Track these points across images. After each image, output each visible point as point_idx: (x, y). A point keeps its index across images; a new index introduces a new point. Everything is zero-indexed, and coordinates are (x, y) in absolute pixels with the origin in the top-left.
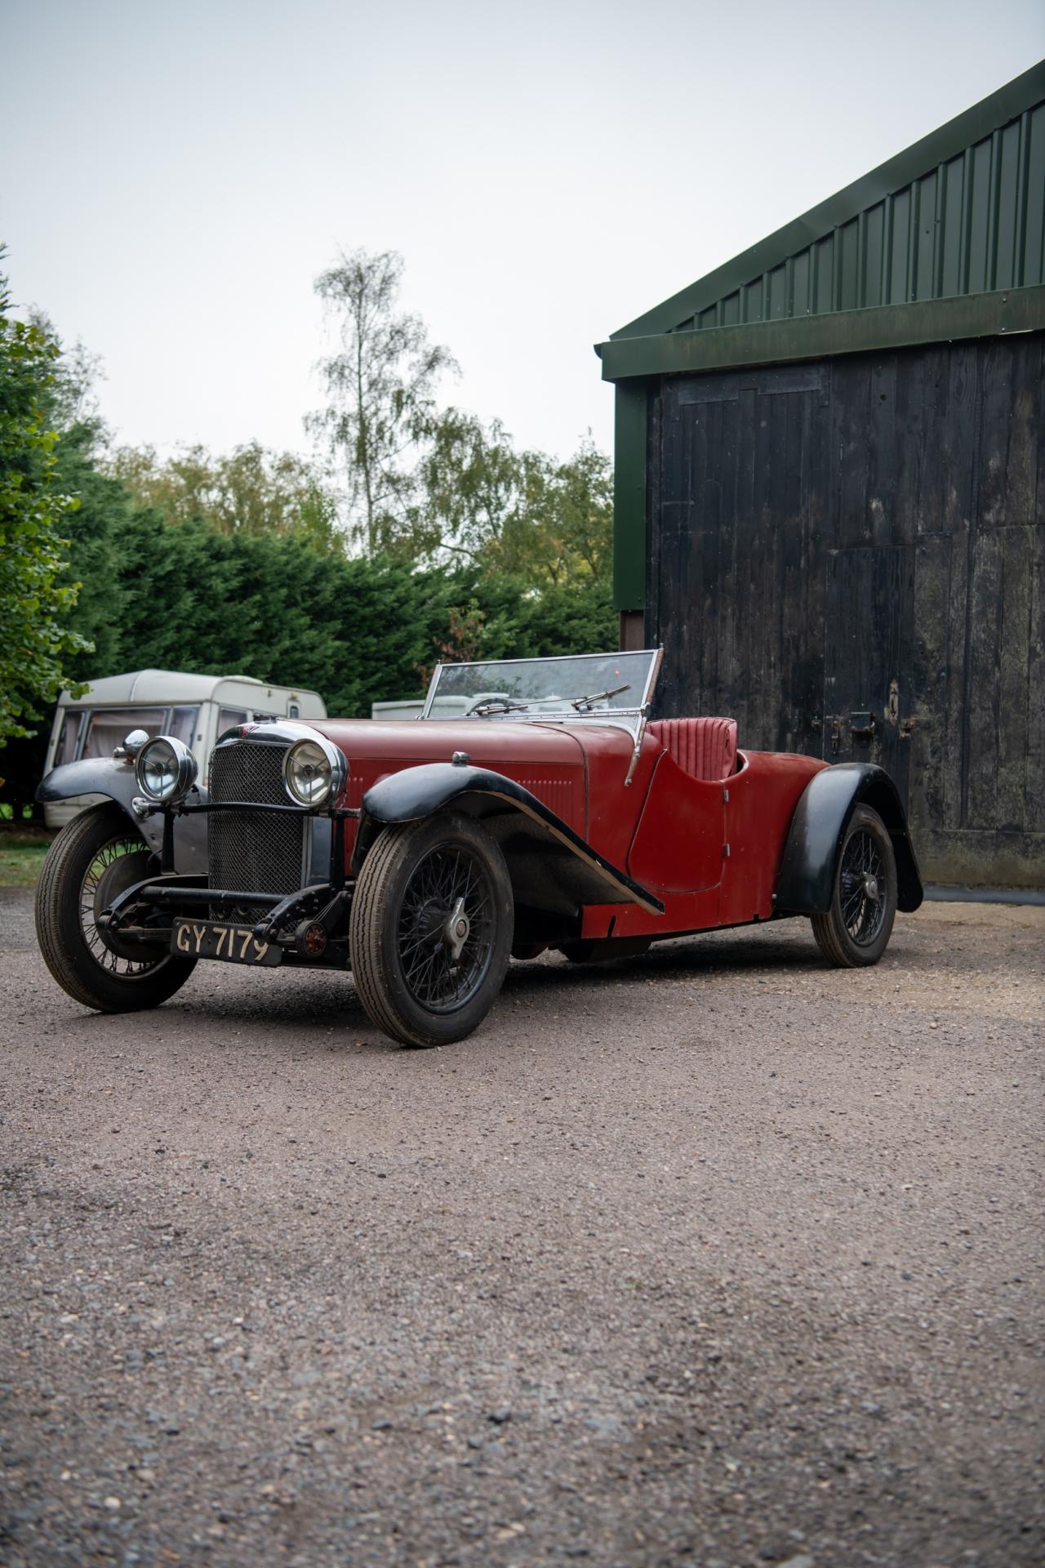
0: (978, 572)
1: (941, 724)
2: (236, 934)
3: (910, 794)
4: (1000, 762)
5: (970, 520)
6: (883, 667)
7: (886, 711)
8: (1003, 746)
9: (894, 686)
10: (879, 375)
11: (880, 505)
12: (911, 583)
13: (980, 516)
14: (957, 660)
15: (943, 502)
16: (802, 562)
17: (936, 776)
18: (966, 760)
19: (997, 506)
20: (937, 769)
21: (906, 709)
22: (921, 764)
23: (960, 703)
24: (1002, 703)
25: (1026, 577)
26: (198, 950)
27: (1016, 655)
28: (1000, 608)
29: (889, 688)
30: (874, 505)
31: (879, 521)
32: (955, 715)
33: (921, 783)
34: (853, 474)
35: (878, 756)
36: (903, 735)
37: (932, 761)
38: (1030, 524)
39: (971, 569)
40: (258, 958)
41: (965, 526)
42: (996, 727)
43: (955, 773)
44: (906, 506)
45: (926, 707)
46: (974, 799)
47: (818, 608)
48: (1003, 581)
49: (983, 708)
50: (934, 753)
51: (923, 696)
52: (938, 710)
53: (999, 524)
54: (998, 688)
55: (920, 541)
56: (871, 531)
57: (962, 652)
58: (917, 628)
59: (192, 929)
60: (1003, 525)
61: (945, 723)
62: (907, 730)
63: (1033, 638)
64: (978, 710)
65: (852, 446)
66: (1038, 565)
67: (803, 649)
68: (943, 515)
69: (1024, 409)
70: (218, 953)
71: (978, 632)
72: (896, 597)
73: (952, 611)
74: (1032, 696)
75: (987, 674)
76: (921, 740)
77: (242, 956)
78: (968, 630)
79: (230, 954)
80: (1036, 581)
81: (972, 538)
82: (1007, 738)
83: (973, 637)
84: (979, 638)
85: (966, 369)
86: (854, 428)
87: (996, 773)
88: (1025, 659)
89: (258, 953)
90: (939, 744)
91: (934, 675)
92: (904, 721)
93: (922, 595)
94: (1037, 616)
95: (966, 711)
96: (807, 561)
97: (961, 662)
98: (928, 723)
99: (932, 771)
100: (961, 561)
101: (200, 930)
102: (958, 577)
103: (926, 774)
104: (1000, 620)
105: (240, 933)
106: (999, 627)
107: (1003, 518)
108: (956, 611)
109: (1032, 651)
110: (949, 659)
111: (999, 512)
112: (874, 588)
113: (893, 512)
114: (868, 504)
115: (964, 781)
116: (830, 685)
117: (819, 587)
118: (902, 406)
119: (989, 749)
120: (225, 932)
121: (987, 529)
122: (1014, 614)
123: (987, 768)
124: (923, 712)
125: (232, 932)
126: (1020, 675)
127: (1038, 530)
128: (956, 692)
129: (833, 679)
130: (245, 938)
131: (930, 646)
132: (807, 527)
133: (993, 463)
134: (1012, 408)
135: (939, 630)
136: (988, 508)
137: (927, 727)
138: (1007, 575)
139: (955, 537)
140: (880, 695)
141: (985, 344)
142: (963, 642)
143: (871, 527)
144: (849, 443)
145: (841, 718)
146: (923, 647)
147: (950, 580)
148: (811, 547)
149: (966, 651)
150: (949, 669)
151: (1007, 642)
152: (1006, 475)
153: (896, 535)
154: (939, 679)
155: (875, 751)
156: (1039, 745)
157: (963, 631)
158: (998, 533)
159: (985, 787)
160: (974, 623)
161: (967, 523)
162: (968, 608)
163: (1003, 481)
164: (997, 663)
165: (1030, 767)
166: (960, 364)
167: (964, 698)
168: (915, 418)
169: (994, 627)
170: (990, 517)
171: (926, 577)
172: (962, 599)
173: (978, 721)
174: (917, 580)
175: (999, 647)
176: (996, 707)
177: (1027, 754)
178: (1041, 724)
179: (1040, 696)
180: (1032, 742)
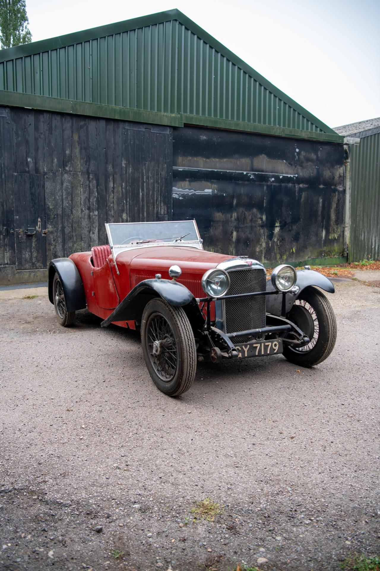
0: (65, 185)
1: (56, 232)
2: (264, 345)
3: (47, 254)
4: (74, 243)
5: (61, 168)
6: (35, 213)
7: (37, 227)
8: (75, 238)
9: (39, 220)
10: (28, 117)
11: (31, 160)
12: (44, 187)
13: (64, 168)
14: (60, 212)
15: (52, 162)
16: (3, 176)
17: (55, 248)
18: (64, 242)
19: (69, 165)
20: (55, 246)
21: (44, 227)
22: (50, 244)
23: (61, 225)
24: (74, 225)
25: (79, 188)
26: (246, 355)
27: (77, 211)
28: (72, 196)
29: (38, 220)
30: (29, 160)
31: (31, 165)
32: (60, 229)
33: (50, 250)
34: (20, 148)
35: (35, 242)
36: (43, 235)
37: (54, 243)
38: (80, 172)
39: (62, 184)
40: (275, 351)
41: (60, 171)
42: (73, 232)
43: (61, 246)
44: (40, 161)
45: (51, 226)
46: (67, 254)
47: (10, 192)
48: (72, 188)
49: (68, 227)
50: (54, 240)
51: (50, 223)
52: (55, 227)
53: (70, 171)
54: (72, 221)
55: (45, 174)
56: (28, 168)
57: (61, 209)
58: (46, 201)
59: (242, 348)
60: (71, 171)
61: (57, 232)
62: (45, 234)
63: (82, 206)
64: (67, 227)
65: (20, 139)
66: (82, 185)
67: (5, 206)
68: (53, 166)
69: (76, 137)
70: (257, 354)
71: (66, 204)
72: (38, 191)
73: (57, 197)
74: (82, 223)
75: (69, 216)
76: (50, 237)
77: (268, 352)
78: (63, 203)
79: (263, 353)
80: (82, 189)
81: (62, 175)
82: (76, 235)
83: (64, 205)
84: (66, 205)
85: (56, 121)
86: (20, 133)
87: (73, 246)
88: (80, 212)
89: (275, 350)
90: (55, 238)
91: (53, 216)
92: (43, 231)
93: (47, 191)
94: (83, 199)
95: (63, 228)
96: (5, 175)
97: (61, 212)
98: (52, 231)
99: (54, 246)
100: (59, 181)
101: (246, 348)
102: (58, 187)
103: (52, 247)
104: (72, 201)
105: (267, 344)
106: (72, 203)
107: (71, 169)
108: (59, 196)
109: (82, 210)
110: (57, 212)
111: (70, 167)
112: (30, 187)
113: (36, 163)
114: (27, 160)
115: (64, 249)
116: (16, 219)
117: (10, 185)
118: (37, 129)
119: (71, 239)
120: (259, 345)
121: (66, 172)
122: (76, 198)
123: (71, 245)
124: (50, 228)
125: (263, 344)
126: (79, 217)
127: (82, 174)
128: (60, 222)
129: (18, 217)
130: (268, 345)
131: (51, 207)
132: (4, 164)
133: (67, 152)
134: (72, 137)
135: (53, 202)
136: (67, 166)
137: (52, 233)
138: (73, 187)
139: (57, 173)
140: (35, 223)
141: (63, 115)
142: (61, 206)
143: (28, 167)
144: (18, 137)
145: (21, 230)
146: (49, 207)
147: (56, 187)
148: (6, 171)
149: (62, 209)
150: (57, 215)
151: (74, 207)
152: (71, 156)
153: (37, 170)
154: (54, 218)
155: (34, 241)
156: (85, 237)
157: (61, 203)
158: (70, 174)
159: (70, 250)
160: (64, 201)
161: (60, 169)
162: (62, 196)
163: (70, 159)
164: (72, 213)
165: (83, 244)
166: (56, 119)
167: (63, 223)
168: (42, 134)
169: (70, 202)
170: (67, 168)
171: (48, 185)
172: (59, 193)
173: (67, 230)
174: (46, 186)
175: (72, 208)
176: (72, 226)
177: (82, 240)
178: (85, 231)
179: (85, 223)
180: (83, 236)
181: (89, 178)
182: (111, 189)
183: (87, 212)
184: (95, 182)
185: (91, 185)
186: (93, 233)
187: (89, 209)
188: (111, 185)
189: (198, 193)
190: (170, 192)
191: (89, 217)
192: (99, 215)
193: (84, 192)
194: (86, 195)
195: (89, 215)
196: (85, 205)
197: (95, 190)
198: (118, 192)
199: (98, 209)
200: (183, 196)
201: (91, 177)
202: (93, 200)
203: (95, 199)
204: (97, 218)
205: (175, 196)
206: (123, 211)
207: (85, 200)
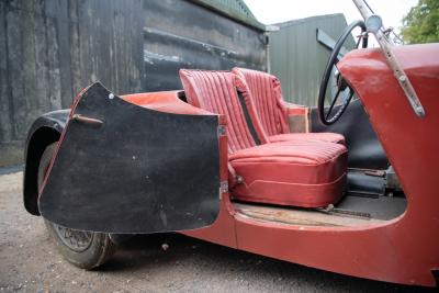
0: (9, 27)
4: (27, 111)
5: (3, 3)
8: (28, 104)
13: (8, 2)
14: (3, 65)
18: (12, 111)
24: (26, 86)
25: (31, 34)
27: (30, 66)
28: (21, 45)
39: (6, 25)
42: (24, 96)
43: (7, 117)
48: (22, 33)
49: (18, 88)
53: (17, 8)
54: (24, 80)
57: (5, 62)
60: (19, 9)
63: (37, 60)
64: (16, 88)
66: (36, 30)
71: (12, 54)
74: (39, 84)
75: (18, 73)
78: (7, 53)
80: (36, 37)
81: (5, 12)
82: (30, 101)
83: (10, 56)
87: (26, 115)
88: (34, 68)
94: (38, 51)
95: (10, 89)
97: (5, 66)
104: (22, 50)
106: (22, 54)
107: (19, 6)
109: (37, 65)
111: (17, 3)
115: (12, 120)
119: (22, 106)
121: (12, 9)
122: (28, 49)
123: (23, 114)
126: (33, 75)
142: (5, 58)
149: (7, 62)
151: (26, 61)
157: (5, 53)
158: (17, 12)
160: (10, 50)
162: (6, 42)
167: (9, 83)
169: (19, 53)
170: (13, 4)
173: (16, 93)
175: (22, 62)
176: (24, 88)
177: (38, 107)
178: (43, 95)
179: (42, 84)
180: (41, 102)
181: (45, 22)
182: (75, 42)
183: (44, 68)
184: (53, 29)
185: (49, 32)
186: (55, 98)
187: (47, 64)
188: (76, 36)
189: (167, 59)
190: (141, 54)
191: (48, 76)
192: (61, 74)
193: (40, 42)
194: (43, 45)
195: (48, 74)
196: (41, 58)
197: (55, 40)
198: (84, 47)
199: (59, 67)
200: (153, 60)
201: (48, 21)
202: (52, 53)
203: (55, 53)
204: (58, 78)
205: (146, 60)
206: (91, 72)
207: (41, 52)
